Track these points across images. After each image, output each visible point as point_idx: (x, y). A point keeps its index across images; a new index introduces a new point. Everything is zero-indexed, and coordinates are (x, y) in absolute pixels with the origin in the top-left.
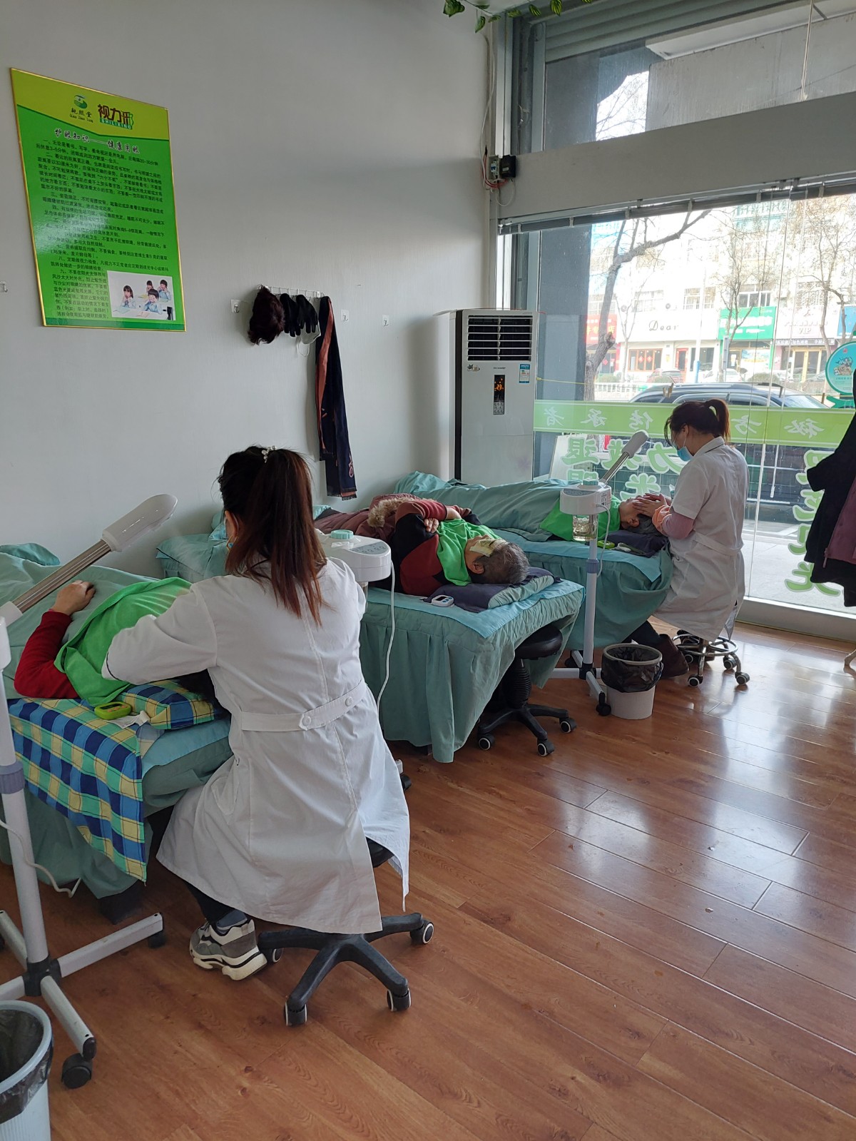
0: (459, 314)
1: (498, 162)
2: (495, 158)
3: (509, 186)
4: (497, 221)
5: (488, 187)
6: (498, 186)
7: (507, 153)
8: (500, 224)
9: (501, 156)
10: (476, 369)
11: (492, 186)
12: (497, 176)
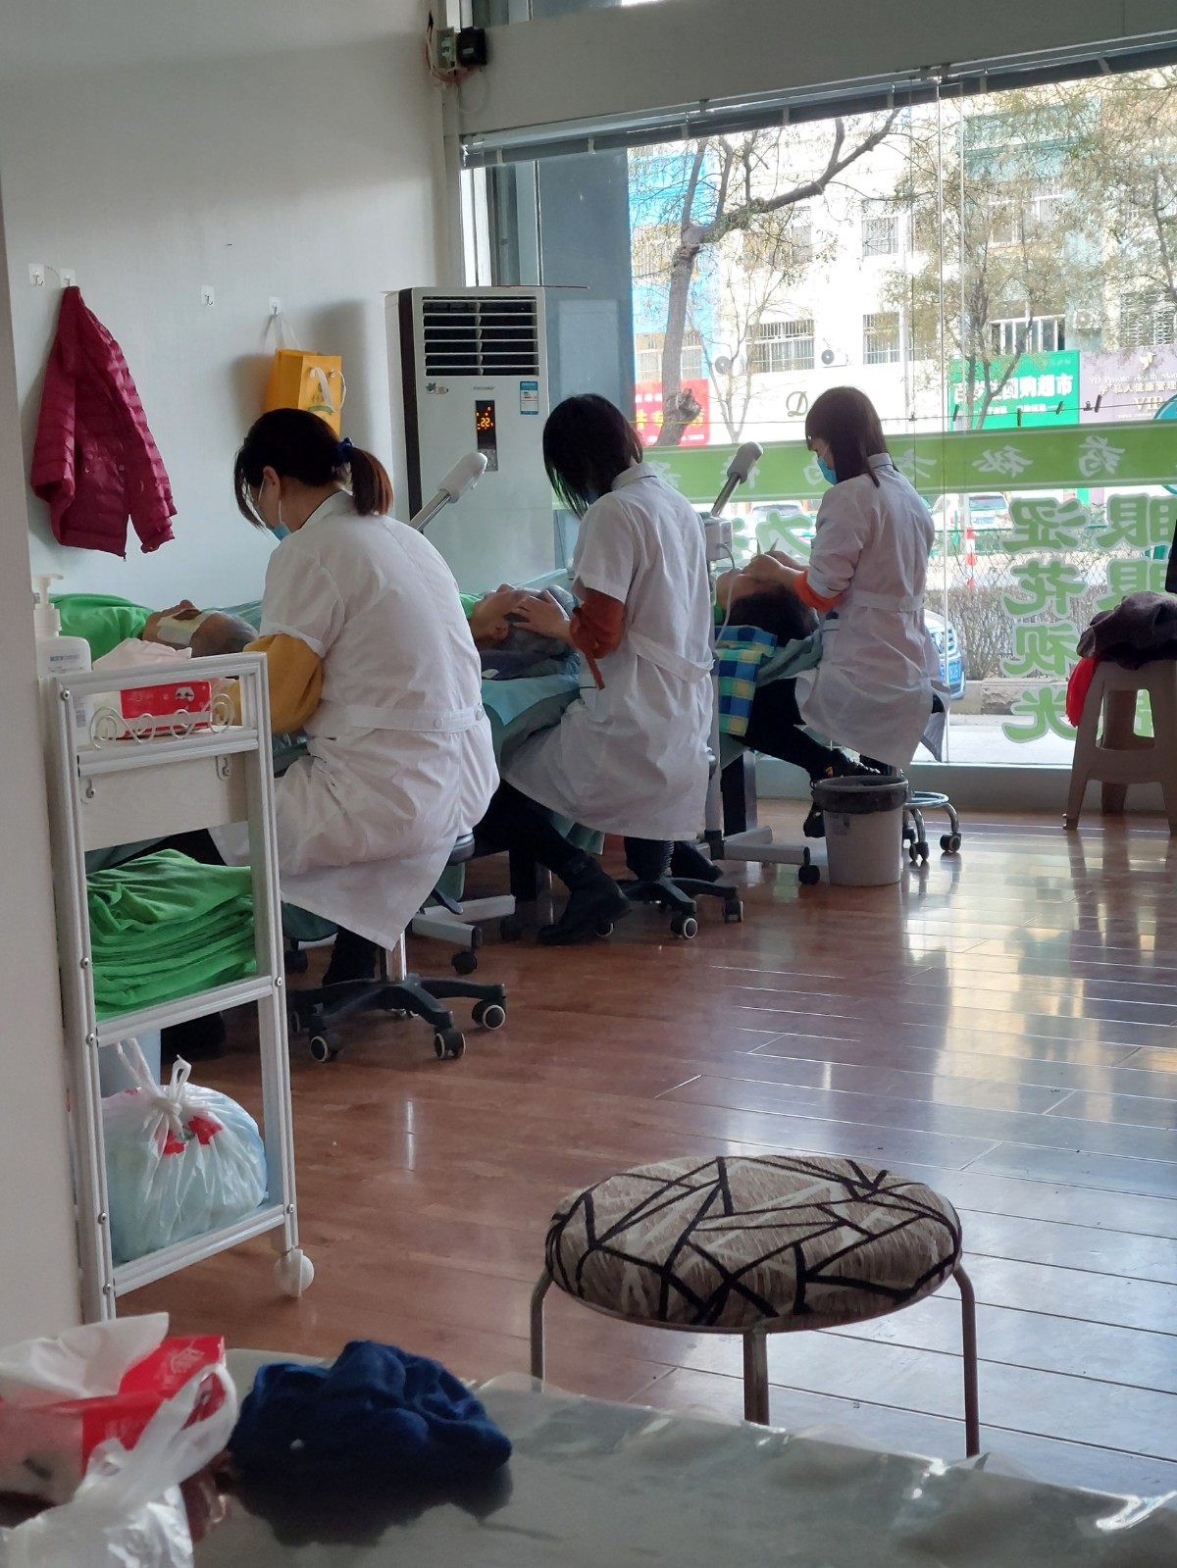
0: (405, 297)
1: (454, 39)
2: (447, 33)
3: (475, 82)
4: (457, 138)
5: (438, 81)
6: (455, 79)
7: (467, 24)
8: (463, 143)
9: (458, 31)
10: (442, 391)
11: (445, 79)
12: (453, 64)
